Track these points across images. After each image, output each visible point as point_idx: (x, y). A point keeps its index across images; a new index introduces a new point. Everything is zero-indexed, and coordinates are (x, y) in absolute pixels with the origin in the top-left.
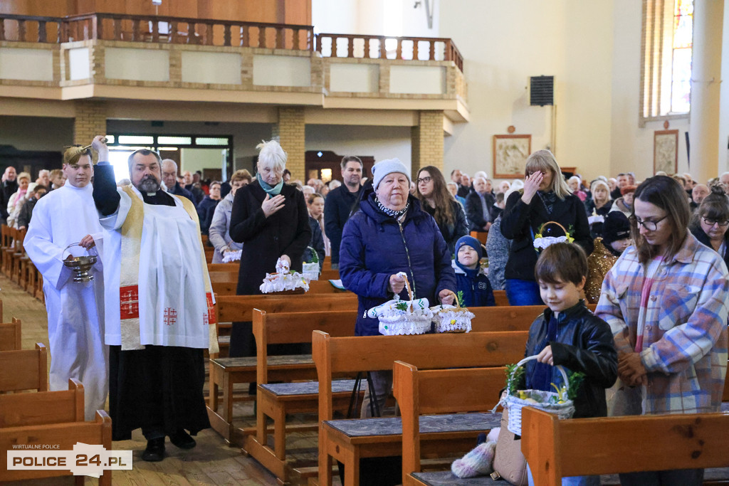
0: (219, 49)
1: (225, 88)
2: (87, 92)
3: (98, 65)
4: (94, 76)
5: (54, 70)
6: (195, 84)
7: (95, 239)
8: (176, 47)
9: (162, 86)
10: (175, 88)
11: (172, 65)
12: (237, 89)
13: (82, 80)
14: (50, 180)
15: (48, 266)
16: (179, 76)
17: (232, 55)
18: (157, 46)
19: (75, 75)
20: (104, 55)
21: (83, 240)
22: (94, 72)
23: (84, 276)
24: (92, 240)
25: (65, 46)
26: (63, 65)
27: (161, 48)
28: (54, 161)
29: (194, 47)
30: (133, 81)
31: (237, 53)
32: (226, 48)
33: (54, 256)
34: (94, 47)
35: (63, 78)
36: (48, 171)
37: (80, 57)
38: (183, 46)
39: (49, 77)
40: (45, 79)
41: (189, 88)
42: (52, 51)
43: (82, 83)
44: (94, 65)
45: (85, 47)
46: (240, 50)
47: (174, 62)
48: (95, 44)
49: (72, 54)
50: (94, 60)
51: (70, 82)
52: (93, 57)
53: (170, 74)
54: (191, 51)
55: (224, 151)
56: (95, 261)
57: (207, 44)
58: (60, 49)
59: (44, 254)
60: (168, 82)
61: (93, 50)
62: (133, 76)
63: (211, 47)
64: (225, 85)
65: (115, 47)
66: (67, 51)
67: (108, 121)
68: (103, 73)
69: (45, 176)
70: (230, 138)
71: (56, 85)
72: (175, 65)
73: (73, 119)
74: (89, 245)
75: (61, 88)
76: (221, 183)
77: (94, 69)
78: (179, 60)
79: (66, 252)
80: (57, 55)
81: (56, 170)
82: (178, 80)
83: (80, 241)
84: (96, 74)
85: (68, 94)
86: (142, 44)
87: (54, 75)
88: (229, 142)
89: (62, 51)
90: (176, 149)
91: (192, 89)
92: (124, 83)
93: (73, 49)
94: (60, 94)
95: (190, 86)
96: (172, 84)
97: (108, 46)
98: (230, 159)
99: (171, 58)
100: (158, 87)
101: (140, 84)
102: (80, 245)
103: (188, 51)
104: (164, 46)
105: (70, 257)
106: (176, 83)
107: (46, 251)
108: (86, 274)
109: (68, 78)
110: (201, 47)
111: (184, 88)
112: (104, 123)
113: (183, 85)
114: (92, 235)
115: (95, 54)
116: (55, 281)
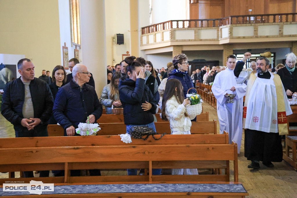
0: (271, 24)
1: (273, 37)
2: (227, 41)
3: (231, 33)
4: (230, 36)
5: (217, 35)
6: (263, 36)
7: (235, 88)
8: (256, 24)
9: (251, 37)
10: (255, 38)
11: (255, 31)
12: (277, 37)
13: (226, 38)
14: (216, 69)
15: (219, 96)
16: (257, 34)
17: (276, 25)
18: (250, 25)
19: (224, 36)
20: (233, 29)
21: (232, 88)
22: (229, 35)
23: (231, 101)
24: (234, 89)
25: (221, 27)
26: (220, 33)
27: (251, 25)
28: (217, 63)
29: (262, 24)
30: (242, 37)
31: (278, 25)
32: (274, 23)
33: (221, 93)
34: (230, 27)
35: (220, 37)
36: (215, 67)
37: (225, 30)
38: (259, 24)
39: (216, 37)
40: (214, 38)
41: (260, 38)
42: (217, 29)
43: (226, 39)
44: (229, 33)
45: (227, 27)
46: (279, 23)
47: (255, 30)
48: (230, 26)
49: (223, 29)
50: (230, 31)
51: (222, 39)
52: (229, 30)
53: (254, 34)
54: (262, 25)
55: (272, 58)
56: (235, 96)
57: (267, 23)
58: (219, 28)
59: (218, 92)
60: (253, 36)
61: (229, 28)
62: (241, 35)
63: (269, 23)
64: (273, 36)
65: (236, 26)
66: (221, 29)
67: (233, 50)
68: (232, 35)
69: (214, 68)
70: (274, 54)
71: (218, 40)
72: (256, 31)
73: (223, 50)
74: (234, 90)
75: (219, 41)
76: (272, 69)
77: (230, 34)
78: (257, 29)
79: (225, 92)
80: (218, 30)
81: (218, 66)
82: (256, 35)
83: (230, 89)
84: (230, 35)
85: (221, 42)
86: (245, 25)
87: (217, 37)
88: (274, 55)
89: (220, 29)
90: (255, 58)
91: (262, 38)
92: (239, 38)
93: (223, 28)
94: (219, 42)
95: (261, 37)
96: (255, 37)
97: (234, 26)
98: (274, 61)
99: (254, 28)
100: (250, 38)
101: (244, 38)
102: (231, 90)
103: (260, 25)
104: (252, 24)
105: (227, 94)
106: (256, 36)
107: (219, 92)
108: (232, 100)
109: (221, 37)
110: (265, 24)
111: (259, 38)
112: (232, 51)
113: (258, 37)
114: (235, 87)
115: (230, 29)
116: (221, 102)
